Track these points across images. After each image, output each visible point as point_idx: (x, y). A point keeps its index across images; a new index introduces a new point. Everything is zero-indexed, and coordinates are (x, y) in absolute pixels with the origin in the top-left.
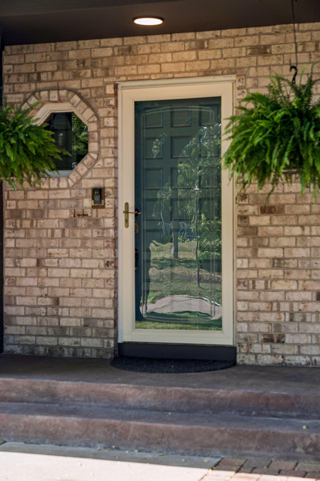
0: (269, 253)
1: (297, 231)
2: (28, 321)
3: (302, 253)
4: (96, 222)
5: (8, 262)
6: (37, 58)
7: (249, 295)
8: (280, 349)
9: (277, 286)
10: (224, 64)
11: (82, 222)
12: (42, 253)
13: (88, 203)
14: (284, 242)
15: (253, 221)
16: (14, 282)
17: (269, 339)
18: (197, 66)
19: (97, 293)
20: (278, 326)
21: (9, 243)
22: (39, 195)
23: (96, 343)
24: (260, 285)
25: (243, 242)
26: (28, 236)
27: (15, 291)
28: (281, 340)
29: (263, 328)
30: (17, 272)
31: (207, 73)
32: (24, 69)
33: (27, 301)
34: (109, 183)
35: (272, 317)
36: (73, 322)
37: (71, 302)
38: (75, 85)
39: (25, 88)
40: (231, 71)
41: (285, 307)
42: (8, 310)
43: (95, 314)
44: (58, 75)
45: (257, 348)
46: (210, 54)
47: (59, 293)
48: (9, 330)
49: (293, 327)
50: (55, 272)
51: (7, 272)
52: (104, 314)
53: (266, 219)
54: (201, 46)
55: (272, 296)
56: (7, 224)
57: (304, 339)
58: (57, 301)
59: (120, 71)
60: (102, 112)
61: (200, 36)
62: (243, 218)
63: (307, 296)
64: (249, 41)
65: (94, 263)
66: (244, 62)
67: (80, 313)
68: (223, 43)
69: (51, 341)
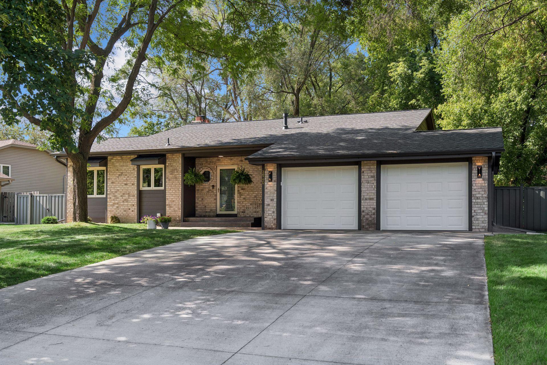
0: (243, 197)
1: (248, 193)
2: (200, 210)
3: (248, 197)
4: (213, 192)
5: (196, 199)
6: (202, 161)
7: (239, 204)
8: (245, 214)
9: (244, 203)
10: (235, 163)
11: (210, 191)
12: (203, 197)
13: (211, 188)
14: (245, 195)
15: (240, 191)
16: (197, 203)
17: (243, 212)
18: (231, 163)
19: (213, 205)
20: (244, 210)
21: (197, 196)
22: (202, 186)
23: (213, 214)
24: (241, 202)
25: (238, 195)
26: (200, 194)
27: (198, 205)
28: (245, 212)
29: (242, 210)
30: (198, 201)
31: (232, 164)
32: (199, 163)
33: (200, 207)
34: (215, 184)
35: (243, 208)
36: (209, 210)
37: (208, 206)
38: (209, 166)
39: (200, 166)
40: (236, 164)
41: (245, 206)
42: (196, 208)
43: (213, 209)
44: (206, 164)
45: (241, 214)
46: (233, 161)
47: (206, 205)
48: (197, 212)
49: (247, 210)
50: (205, 201)
51: (196, 201)
52: (214, 209)
53: (242, 191)
54: (231, 160)
55: (243, 204)
56: (196, 192)
57: (248, 212)
58: (205, 206)
59: (217, 164)
60: (214, 171)
61: (231, 158)
62: (238, 191)
63: (249, 204)
64: (239, 159)
65: (212, 199)
66: (239, 163)
67: (210, 208)
68: (235, 159)
69: (204, 214)
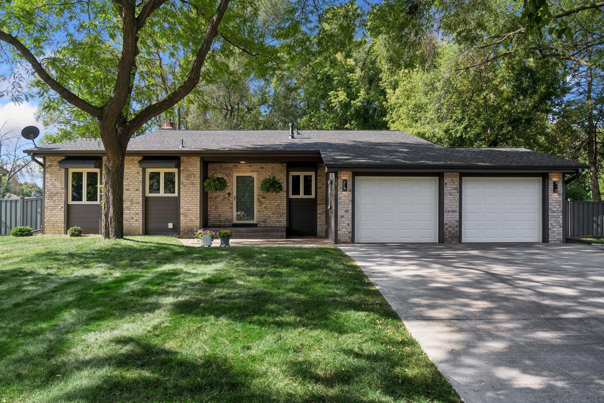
0: (264, 206)
1: (269, 202)
2: (213, 219)
3: (270, 206)
4: (229, 200)
5: (209, 207)
6: (216, 166)
7: (260, 214)
8: (266, 223)
9: (265, 212)
10: (255, 170)
11: (226, 199)
12: (217, 206)
13: (227, 196)
14: (267, 204)
15: (261, 200)
16: (210, 212)
17: (263, 222)
18: (250, 170)
19: (229, 214)
20: (265, 219)
21: (209, 204)
22: (216, 194)
23: (228, 224)
24: (262, 212)
25: (259, 204)
26: (213, 202)
27: (210, 213)
28: (266, 222)
29: (262, 220)
30: (211, 210)
31: (252, 171)
32: (213, 168)
33: (213, 215)
34: (231, 192)
35: (264, 218)
36: (223, 220)
37: (223, 215)
38: (224, 172)
39: (213, 172)
40: (256, 171)
41: (267, 216)
42: (209, 217)
43: (228, 218)
44: (220, 170)
45: (261, 223)
46: (252, 168)
47: (220, 214)
48: (209, 221)
49: (268, 219)
50: (220, 210)
51: (209, 210)
52: (230, 218)
53: (263, 199)
54: (250, 166)
55: (264, 214)
56: (209, 200)
57: (270, 222)
58: (220, 215)
59: (234, 170)
60: (230, 178)
61: (250, 164)
62: (259, 199)
63: (271, 213)
64: (260, 166)
65: (228, 208)
66: (259, 170)
67: (225, 218)
68: (255, 166)
69: (219, 223)
